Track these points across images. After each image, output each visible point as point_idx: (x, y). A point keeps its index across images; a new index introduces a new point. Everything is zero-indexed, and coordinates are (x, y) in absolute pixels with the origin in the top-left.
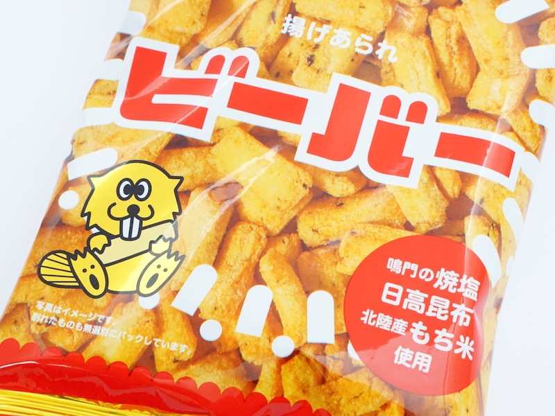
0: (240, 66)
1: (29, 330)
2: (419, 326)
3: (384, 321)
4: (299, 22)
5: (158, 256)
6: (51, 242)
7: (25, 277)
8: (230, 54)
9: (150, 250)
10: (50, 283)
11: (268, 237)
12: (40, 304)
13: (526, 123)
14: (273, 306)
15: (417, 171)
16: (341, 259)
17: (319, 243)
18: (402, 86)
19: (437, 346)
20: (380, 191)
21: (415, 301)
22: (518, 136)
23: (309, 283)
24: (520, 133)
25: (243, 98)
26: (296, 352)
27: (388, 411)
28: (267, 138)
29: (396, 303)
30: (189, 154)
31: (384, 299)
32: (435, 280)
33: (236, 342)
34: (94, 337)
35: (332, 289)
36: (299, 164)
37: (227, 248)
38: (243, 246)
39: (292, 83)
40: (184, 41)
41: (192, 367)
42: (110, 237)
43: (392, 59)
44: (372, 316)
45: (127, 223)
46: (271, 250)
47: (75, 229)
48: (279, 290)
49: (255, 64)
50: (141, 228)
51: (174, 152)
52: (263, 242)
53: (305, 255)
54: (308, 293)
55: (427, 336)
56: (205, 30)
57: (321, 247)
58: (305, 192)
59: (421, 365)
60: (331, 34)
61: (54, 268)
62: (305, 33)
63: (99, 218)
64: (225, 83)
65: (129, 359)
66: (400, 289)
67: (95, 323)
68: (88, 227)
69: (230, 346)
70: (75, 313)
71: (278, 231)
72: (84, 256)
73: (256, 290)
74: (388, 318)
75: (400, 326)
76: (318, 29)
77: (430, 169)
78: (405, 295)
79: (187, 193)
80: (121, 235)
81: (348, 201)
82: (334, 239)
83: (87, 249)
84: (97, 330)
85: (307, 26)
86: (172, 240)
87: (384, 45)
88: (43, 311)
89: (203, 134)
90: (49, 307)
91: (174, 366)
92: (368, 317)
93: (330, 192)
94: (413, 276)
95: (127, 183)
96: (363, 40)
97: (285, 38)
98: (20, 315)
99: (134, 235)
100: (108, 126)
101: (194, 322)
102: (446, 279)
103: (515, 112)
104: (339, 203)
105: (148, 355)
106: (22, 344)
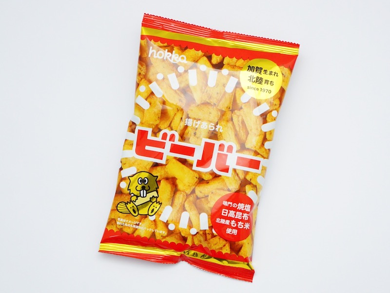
0: (172, 137)
1: (117, 227)
2: (233, 222)
3: (223, 221)
4: (190, 120)
5: (153, 203)
6: (120, 199)
7: (112, 210)
8: (169, 133)
9: (150, 201)
10: (121, 212)
11: (187, 195)
12: (119, 219)
13: (263, 150)
14: (189, 218)
15: (231, 170)
16: (209, 202)
17: (202, 196)
18: (225, 140)
19: (239, 227)
20: (220, 178)
21: (232, 214)
22: (261, 155)
23: (200, 210)
24: (262, 154)
25: (175, 149)
26: (197, 233)
27: (225, 247)
28: (183, 162)
29: (226, 215)
30: (159, 168)
31: (223, 214)
32: (237, 207)
33: (179, 230)
34: (137, 229)
35: (207, 212)
36: (194, 171)
37: (174, 200)
38: (179, 198)
39: (189, 143)
40: (154, 127)
41: (167, 238)
42: (137, 197)
43: (221, 131)
44: (219, 220)
45: (142, 192)
46: (188, 200)
47: (127, 195)
48: (191, 213)
49: (177, 137)
50: (147, 193)
51: (154, 168)
52: (185, 197)
53: (198, 201)
54: (200, 214)
55: (236, 224)
56: (159, 123)
57: (203, 198)
58: (196, 180)
59: (234, 233)
60: (200, 125)
61: (122, 207)
62: (193, 124)
63: (133, 191)
64: (168, 144)
65: (148, 236)
66: (227, 211)
67: (136, 225)
68: (130, 194)
69: (178, 232)
70: (130, 222)
71: (189, 193)
72: (130, 203)
73: (184, 213)
74: (224, 220)
75: (227, 222)
76: (197, 123)
77: (235, 170)
78: (229, 212)
79: (160, 181)
80: (140, 196)
81: (210, 181)
82: (206, 195)
83: (131, 201)
84: (137, 227)
85: (193, 122)
86: (157, 197)
87: (218, 126)
89: (163, 162)
90: (122, 220)
91: (161, 238)
92: (218, 220)
93: (205, 179)
94: (231, 206)
95: (140, 179)
96: (211, 125)
97: (186, 127)
98: (113, 222)
100: (132, 158)
101: (166, 224)
102: (241, 206)
103: (260, 148)
104: (207, 182)
105: (154, 234)
106: (115, 231)
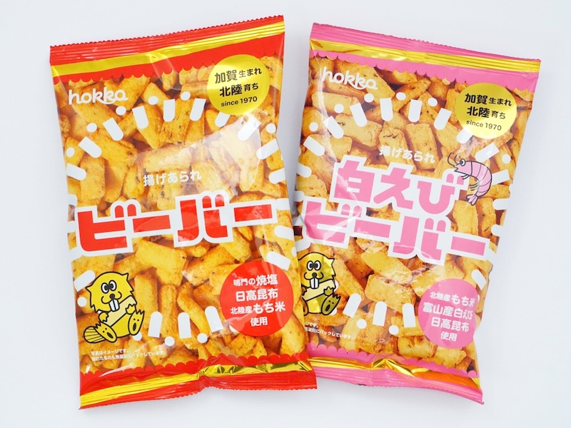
0: (132, 210)
1: (94, 365)
2: (257, 306)
3: (241, 310)
4: (151, 177)
5: (132, 314)
6: (85, 324)
7: (80, 343)
8: (125, 205)
9: (127, 313)
10: (92, 342)
11: (176, 288)
12: (93, 353)
13: (270, 187)
14: (191, 321)
15: (230, 231)
16: (213, 288)
17: (200, 283)
18: (208, 189)
19: (268, 312)
20: (218, 247)
21: (251, 295)
22: (269, 195)
23: (203, 304)
24: (270, 193)
25: (139, 225)
26: (209, 339)
27: (257, 347)
28: (160, 240)
29: (243, 300)
30: (126, 261)
31: (238, 300)
32: (256, 282)
33: (182, 343)
34: (122, 360)
35: (215, 305)
36: (176, 249)
37: (161, 300)
38: (168, 297)
39: (159, 210)
40: (98, 202)
41: (169, 359)
42: (107, 313)
43: (199, 178)
44: (235, 310)
45: (112, 303)
46: (180, 294)
47: (91, 314)
48: (191, 312)
49: (138, 207)
50: (119, 304)
51: (120, 262)
52: (175, 292)
53: (196, 291)
54: (204, 309)
55: (262, 309)
56: (106, 194)
57: (201, 284)
58: (185, 260)
59: (263, 322)
60: (167, 177)
61: (91, 335)
62: (155, 181)
63: (99, 306)
64: (128, 221)
65: (141, 365)
66: (243, 292)
67: (119, 354)
68: (96, 312)
69: (180, 345)
70: (109, 352)
71: (179, 284)
72: (100, 325)
73: (181, 315)
74: (242, 308)
75: (248, 310)
76: (160, 177)
77: (236, 229)
78: (246, 294)
79: (133, 279)
80: (111, 310)
81: (205, 257)
82: (205, 279)
83: (100, 322)
84: (121, 356)
85: (155, 178)
86: (135, 305)
87: (193, 173)
88: (96, 355)
89: (129, 249)
90: (97, 353)
91: (161, 361)
92: (233, 311)
93: (196, 256)
94: (247, 284)
95: (104, 285)
96: (183, 174)
97: (147, 188)
98: (87, 360)
99: (117, 308)
100: (81, 258)
101: (161, 340)
102: (262, 280)
103: (263, 185)
104: (202, 259)
105: (148, 359)
106: (94, 372)
